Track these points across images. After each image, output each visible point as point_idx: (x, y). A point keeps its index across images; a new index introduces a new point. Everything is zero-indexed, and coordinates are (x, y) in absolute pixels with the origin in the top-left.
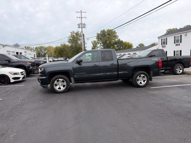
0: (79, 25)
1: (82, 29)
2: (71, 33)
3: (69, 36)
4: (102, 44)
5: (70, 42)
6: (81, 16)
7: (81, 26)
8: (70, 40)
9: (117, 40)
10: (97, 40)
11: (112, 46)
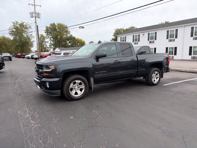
0: (31, 14)
1: (36, 19)
2: (14, 23)
3: (10, 27)
4: (52, 39)
5: (13, 34)
6: (34, 3)
7: (35, 15)
8: (13, 31)
9: (69, 35)
10: (46, 34)
11: (64, 42)
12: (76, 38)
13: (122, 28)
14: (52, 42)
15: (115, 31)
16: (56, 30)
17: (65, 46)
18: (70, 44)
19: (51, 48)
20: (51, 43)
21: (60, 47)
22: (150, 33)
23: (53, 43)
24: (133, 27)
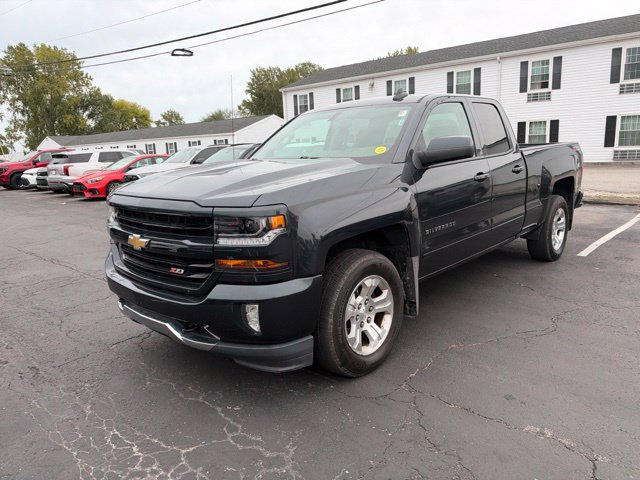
4: (20, 104)
9: (85, 90)
11: (70, 116)
12: (116, 98)
13: (274, 66)
14: (19, 116)
15: (250, 75)
16: (31, 69)
17: (74, 130)
18: (91, 123)
19: (17, 139)
20: (15, 122)
21: (54, 134)
22: (394, 79)
23: (26, 118)
24: (310, 65)
